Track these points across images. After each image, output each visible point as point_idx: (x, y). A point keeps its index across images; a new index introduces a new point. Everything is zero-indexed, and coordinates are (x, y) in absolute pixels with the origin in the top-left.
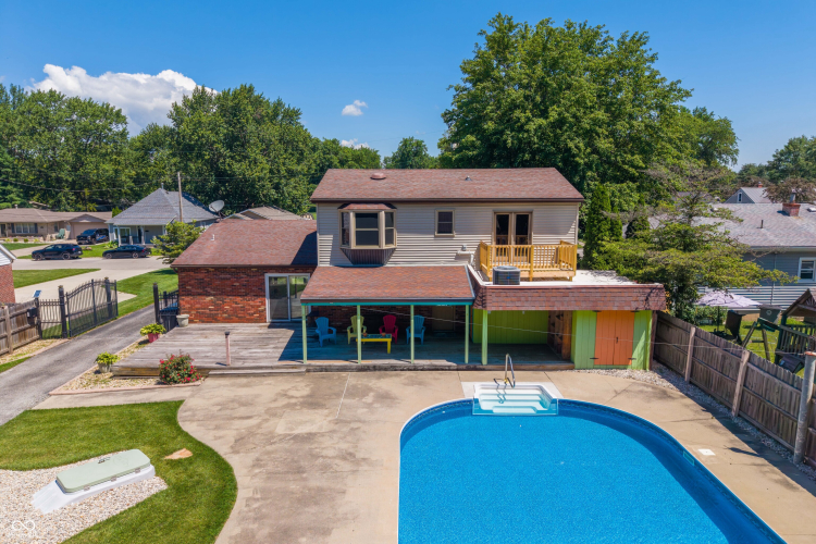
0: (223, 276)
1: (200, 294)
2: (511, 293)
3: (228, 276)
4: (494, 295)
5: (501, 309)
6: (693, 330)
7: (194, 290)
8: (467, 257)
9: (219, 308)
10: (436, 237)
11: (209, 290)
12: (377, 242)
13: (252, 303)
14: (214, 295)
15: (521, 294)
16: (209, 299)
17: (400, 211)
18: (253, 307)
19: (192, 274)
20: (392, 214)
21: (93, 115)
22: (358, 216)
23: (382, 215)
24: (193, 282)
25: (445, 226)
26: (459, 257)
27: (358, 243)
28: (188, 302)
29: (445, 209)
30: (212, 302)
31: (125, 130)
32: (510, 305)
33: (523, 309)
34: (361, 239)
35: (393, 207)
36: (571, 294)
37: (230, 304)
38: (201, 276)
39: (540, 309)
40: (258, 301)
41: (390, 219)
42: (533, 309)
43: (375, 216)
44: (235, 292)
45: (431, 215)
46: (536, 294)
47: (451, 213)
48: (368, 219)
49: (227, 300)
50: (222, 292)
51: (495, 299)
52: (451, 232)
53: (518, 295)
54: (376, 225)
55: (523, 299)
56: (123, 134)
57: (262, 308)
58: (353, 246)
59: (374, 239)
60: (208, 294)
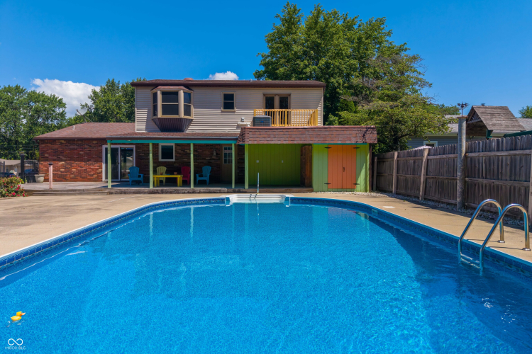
0: (72, 147)
1: (54, 160)
2: (263, 132)
3: (76, 147)
4: (250, 133)
5: (255, 143)
6: (396, 154)
7: (50, 157)
9: (68, 170)
10: (222, 112)
11: (61, 157)
12: (177, 113)
13: (92, 167)
14: (65, 161)
15: (270, 132)
16: (61, 163)
17: (196, 93)
18: (93, 169)
19: (49, 145)
20: (190, 94)
21: (43, 101)
22: (164, 93)
23: (182, 94)
24: (49, 151)
25: (229, 104)
26: (239, 127)
27: (163, 114)
28: (45, 166)
29: (229, 91)
30: (63, 166)
31: (63, 111)
32: (263, 140)
33: (272, 142)
34: (165, 110)
35: (190, 89)
36: (307, 133)
37: (77, 167)
38: (56, 147)
39: (285, 142)
40: (96, 166)
41: (188, 98)
42: (279, 142)
43: (176, 94)
44: (80, 159)
45: (219, 95)
46: (282, 133)
47: (233, 95)
48: (171, 96)
49: (75, 165)
50: (70, 158)
51: (251, 136)
52: (233, 108)
53: (268, 133)
54: (177, 100)
55: (272, 136)
56: (62, 115)
57: (100, 170)
58: (160, 115)
59: (175, 110)
60: (62, 160)
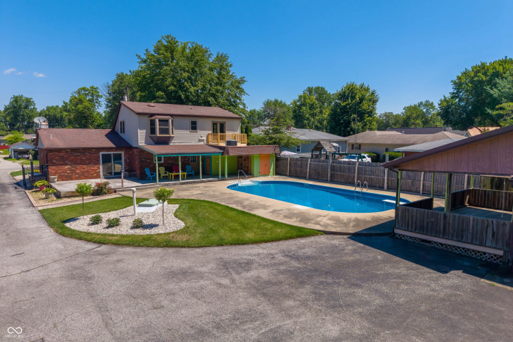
0: (75, 154)
1: (61, 165)
3: (79, 154)
7: (58, 163)
8: (203, 140)
9: (73, 172)
10: (190, 132)
11: (67, 162)
12: (168, 133)
14: (70, 165)
16: (67, 167)
17: (176, 120)
18: (93, 170)
19: (56, 153)
22: (159, 121)
23: (170, 121)
24: (57, 158)
25: (194, 127)
26: (200, 141)
27: (160, 133)
28: (54, 169)
29: (194, 119)
30: (69, 169)
35: (174, 118)
37: (79, 169)
38: (62, 154)
40: (96, 167)
41: (172, 123)
43: (167, 121)
44: (83, 163)
45: (188, 122)
47: (196, 122)
48: (164, 122)
49: (78, 167)
50: (75, 163)
52: (196, 130)
54: (168, 125)
57: (98, 171)
58: (158, 135)
59: (167, 131)
60: (67, 165)
